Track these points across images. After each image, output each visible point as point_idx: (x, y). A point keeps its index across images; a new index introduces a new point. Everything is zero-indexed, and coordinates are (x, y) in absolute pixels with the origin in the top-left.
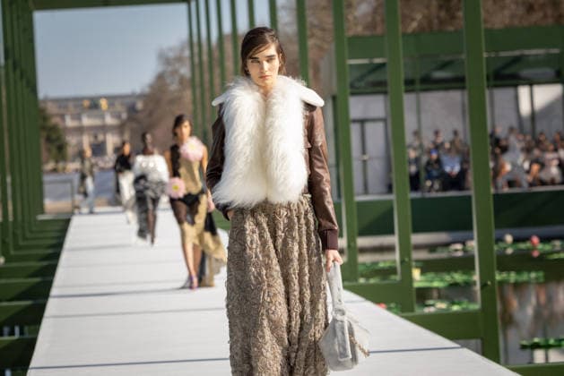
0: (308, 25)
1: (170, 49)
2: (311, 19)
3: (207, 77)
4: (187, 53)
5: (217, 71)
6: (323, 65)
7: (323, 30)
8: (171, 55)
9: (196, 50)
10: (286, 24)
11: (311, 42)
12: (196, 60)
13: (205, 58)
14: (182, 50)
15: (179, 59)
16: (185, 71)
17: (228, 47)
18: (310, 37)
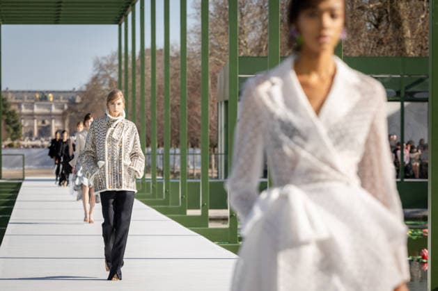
0: (209, 45)
1: (104, 58)
2: (212, 41)
3: (130, 81)
4: (116, 62)
5: (138, 77)
6: (220, 76)
7: (221, 50)
8: (104, 62)
9: (123, 59)
10: (193, 44)
11: (211, 59)
12: (123, 67)
13: (130, 66)
14: (113, 59)
15: (110, 66)
16: (114, 75)
17: (148, 58)
18: (211, 54)
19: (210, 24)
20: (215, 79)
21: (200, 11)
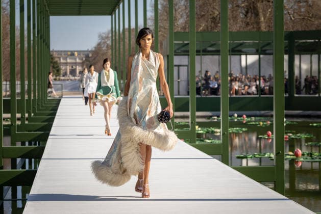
0: (159, 26)
1: (103, 33)
2: (160, 24)
3: (118, 45)
4: (110, 35)
5: (122, 43)
6: (165, 43)
7: (165, 29)
8: (104, 35)
9: (114, 34)
10: (150, 26)
11: (160, 33)
12: (114, 38)
13: (117, 37)
14: (109, 34)
15: (107, 37)
16: (109, 42)
17: (127, 33)
18: (160, 31)
19: (159, 15)
20: (162, 44)
21: (154, 8)
